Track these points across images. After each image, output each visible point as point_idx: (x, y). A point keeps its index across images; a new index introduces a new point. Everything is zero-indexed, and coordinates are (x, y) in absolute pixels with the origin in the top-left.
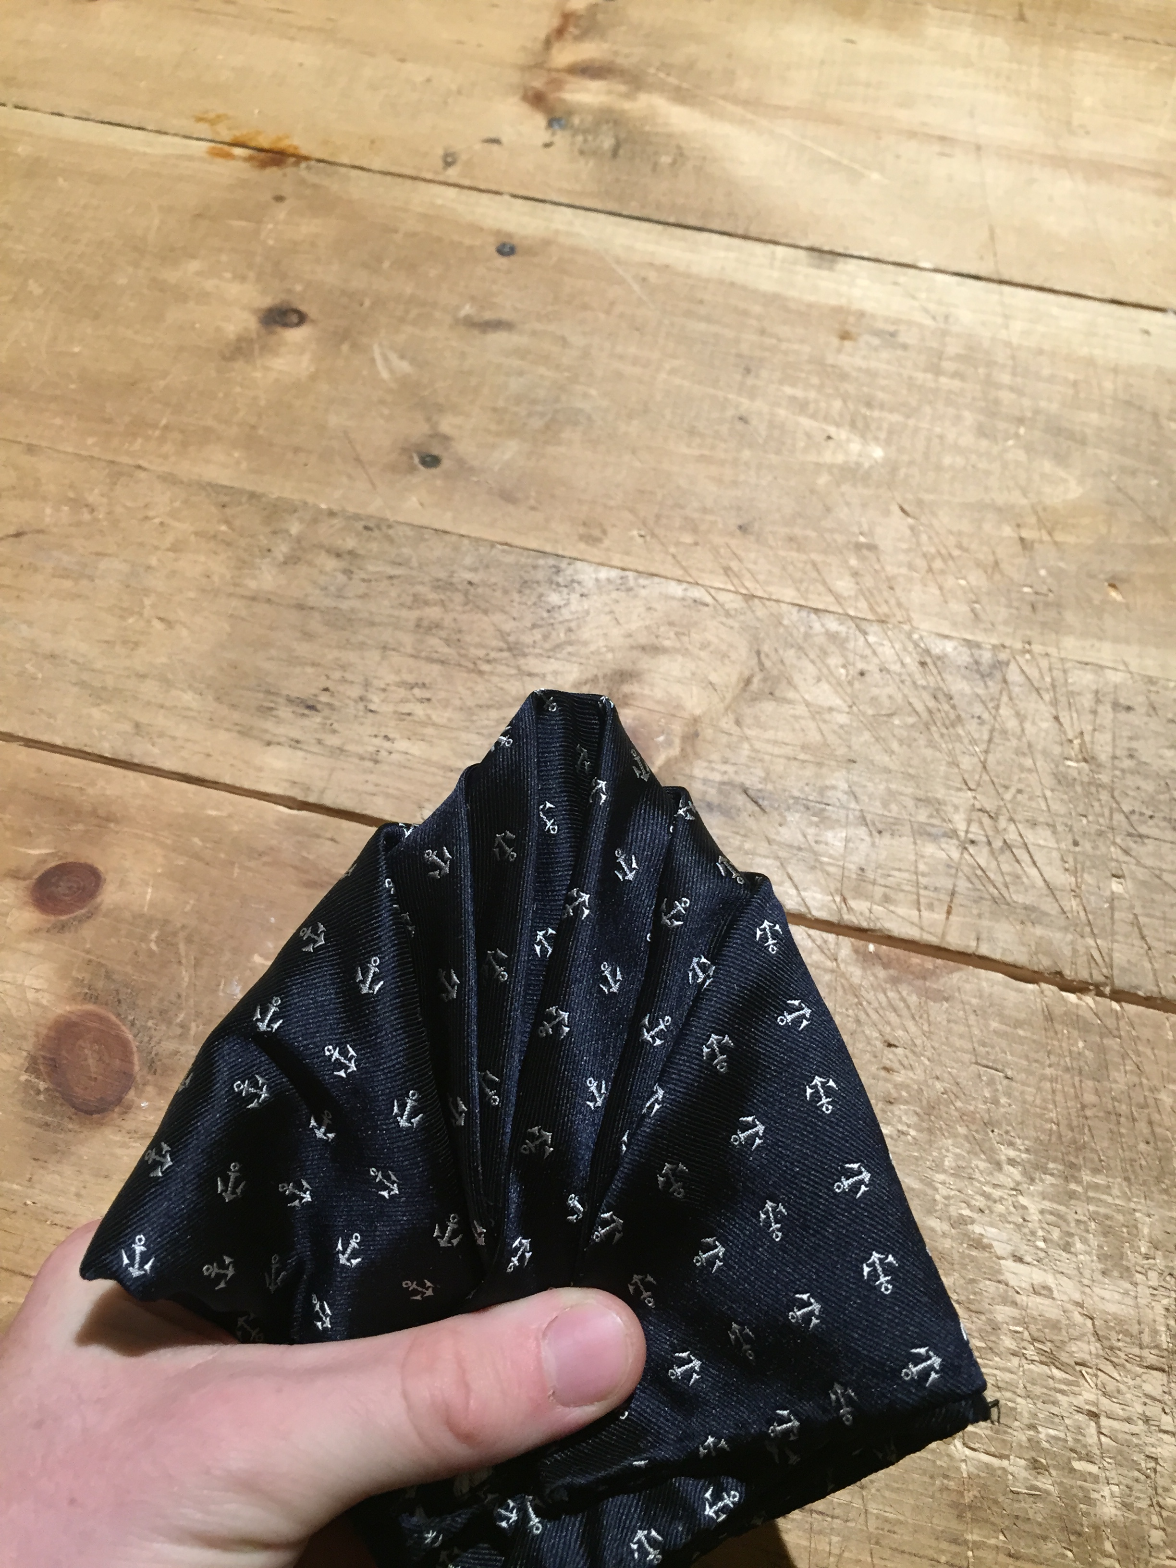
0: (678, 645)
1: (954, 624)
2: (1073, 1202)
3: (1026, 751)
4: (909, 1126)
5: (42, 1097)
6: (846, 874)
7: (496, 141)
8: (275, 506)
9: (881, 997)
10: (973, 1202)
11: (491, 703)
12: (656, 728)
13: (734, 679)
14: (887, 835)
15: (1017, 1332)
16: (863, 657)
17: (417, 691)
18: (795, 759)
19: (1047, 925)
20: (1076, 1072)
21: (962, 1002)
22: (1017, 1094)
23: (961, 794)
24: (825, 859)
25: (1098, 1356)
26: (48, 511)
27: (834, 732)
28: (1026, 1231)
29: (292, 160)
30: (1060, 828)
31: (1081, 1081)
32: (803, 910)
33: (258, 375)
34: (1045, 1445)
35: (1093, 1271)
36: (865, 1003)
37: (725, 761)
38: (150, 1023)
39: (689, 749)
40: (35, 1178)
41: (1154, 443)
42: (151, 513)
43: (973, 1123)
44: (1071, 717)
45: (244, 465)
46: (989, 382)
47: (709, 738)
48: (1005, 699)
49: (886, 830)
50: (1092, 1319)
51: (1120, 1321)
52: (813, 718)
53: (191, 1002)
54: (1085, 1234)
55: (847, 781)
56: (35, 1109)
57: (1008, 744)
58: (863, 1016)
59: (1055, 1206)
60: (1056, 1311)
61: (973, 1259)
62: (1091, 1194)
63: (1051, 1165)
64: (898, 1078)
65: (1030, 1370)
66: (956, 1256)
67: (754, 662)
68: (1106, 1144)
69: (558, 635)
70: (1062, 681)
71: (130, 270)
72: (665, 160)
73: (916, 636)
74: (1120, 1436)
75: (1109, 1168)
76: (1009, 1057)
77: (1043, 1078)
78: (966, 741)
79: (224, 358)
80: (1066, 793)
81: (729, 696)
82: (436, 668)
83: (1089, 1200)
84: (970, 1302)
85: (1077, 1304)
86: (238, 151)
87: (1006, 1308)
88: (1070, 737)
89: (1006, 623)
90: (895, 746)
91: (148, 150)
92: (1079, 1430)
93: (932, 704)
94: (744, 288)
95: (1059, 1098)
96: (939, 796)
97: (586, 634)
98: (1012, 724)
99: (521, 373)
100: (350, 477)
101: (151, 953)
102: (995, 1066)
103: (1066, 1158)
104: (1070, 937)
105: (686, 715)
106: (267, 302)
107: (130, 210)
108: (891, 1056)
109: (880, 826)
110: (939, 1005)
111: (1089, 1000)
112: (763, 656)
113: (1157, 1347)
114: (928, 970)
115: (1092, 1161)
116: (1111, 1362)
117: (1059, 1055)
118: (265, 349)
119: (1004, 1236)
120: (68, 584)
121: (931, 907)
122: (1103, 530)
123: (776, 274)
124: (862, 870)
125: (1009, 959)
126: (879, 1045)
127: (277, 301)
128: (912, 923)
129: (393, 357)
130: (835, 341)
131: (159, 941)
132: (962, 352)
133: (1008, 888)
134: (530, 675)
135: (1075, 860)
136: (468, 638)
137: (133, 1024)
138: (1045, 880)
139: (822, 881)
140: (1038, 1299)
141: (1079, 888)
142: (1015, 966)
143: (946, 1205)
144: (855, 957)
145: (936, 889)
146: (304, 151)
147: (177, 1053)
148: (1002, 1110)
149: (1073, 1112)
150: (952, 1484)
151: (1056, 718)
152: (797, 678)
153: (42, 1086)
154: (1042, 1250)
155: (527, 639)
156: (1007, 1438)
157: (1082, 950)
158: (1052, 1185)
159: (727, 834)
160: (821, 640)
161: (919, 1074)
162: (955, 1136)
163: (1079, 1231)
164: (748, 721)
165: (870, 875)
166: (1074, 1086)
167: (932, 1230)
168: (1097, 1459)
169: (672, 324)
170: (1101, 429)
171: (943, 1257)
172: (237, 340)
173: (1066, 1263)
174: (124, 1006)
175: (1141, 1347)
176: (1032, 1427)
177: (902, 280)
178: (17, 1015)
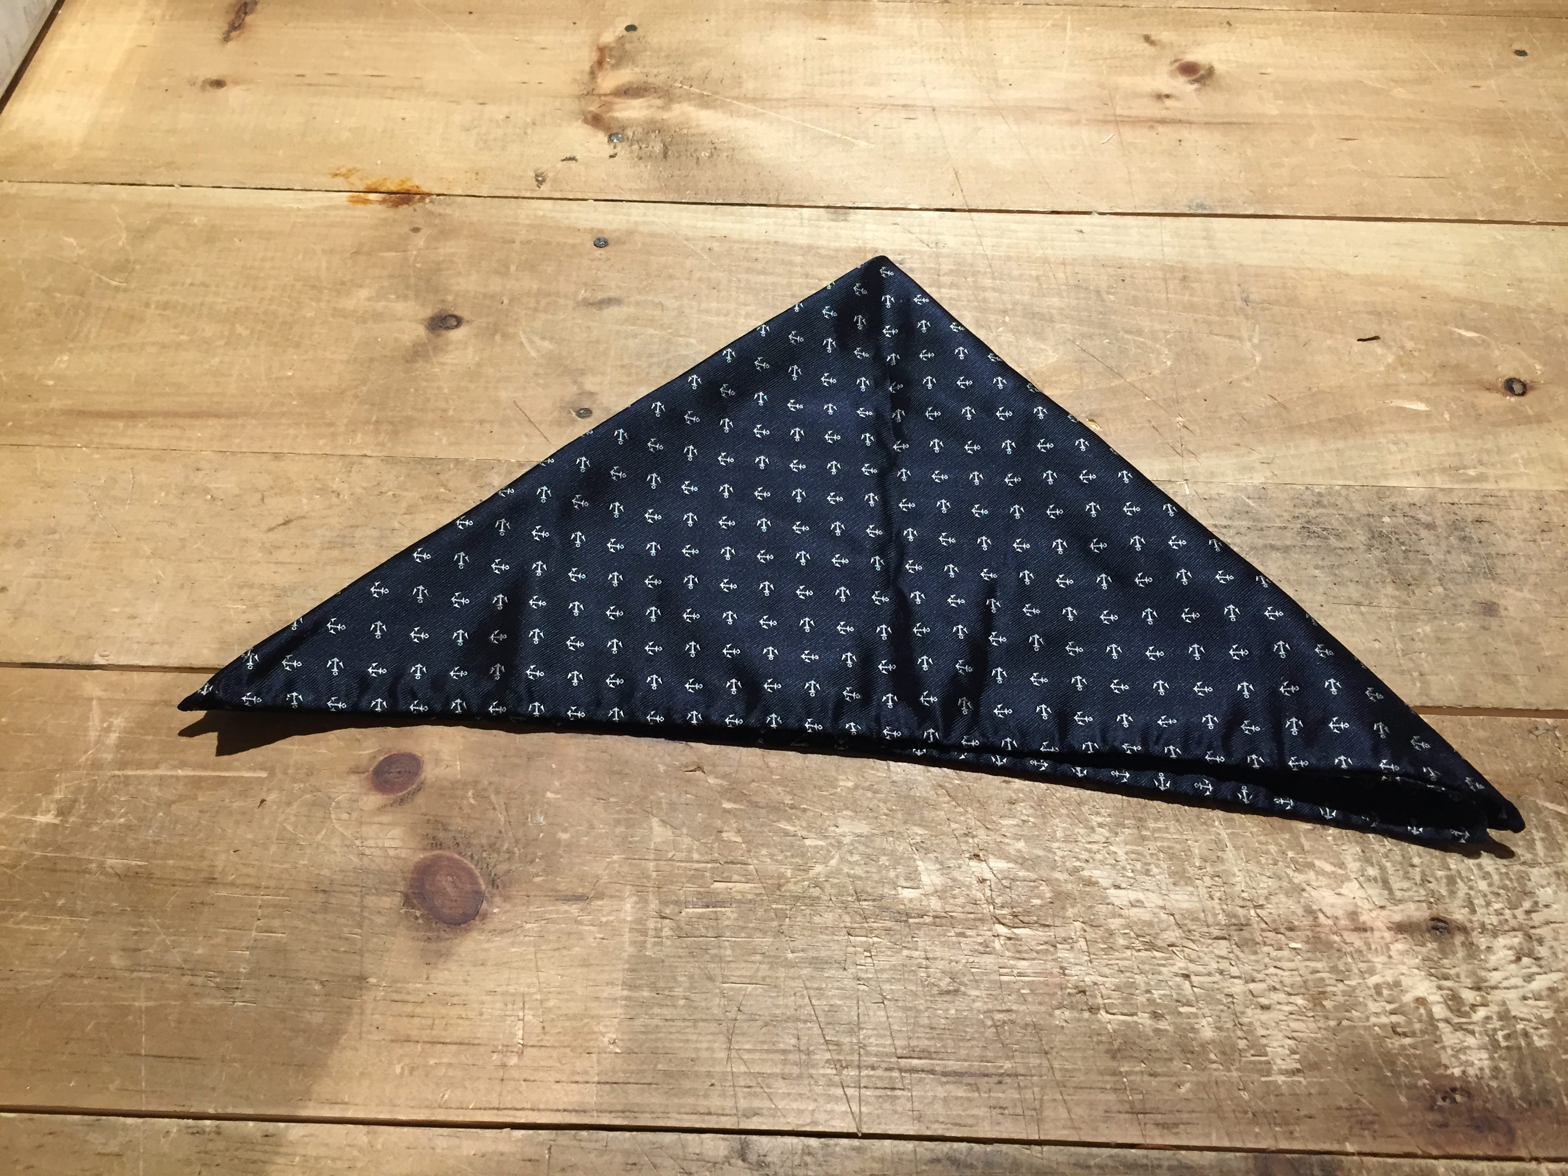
2: (1146, 843)
5: (420, 921)
7: (572, 159)
8: (476, 467)
10: (1081, 857)
15: (1126, 934)
25: (1182, 938)
26: (305, 501)
28: (1119, 867)
29: (418, 197)
33: (437, 370)
34: (1159, 1001)
35: (1167, 884)
38: (485, 855)
40: (432, 976)
41: (1101, 313)
42: (384, 489)
43: (1070, 805)
45: (444, 441)
46: (977, 287)
50: (1172, 915)
51: (1190, 912)
53: (510, 834)
54: (1158, 862)
56: (417, 930)
59: (1135, 848)
60: (1148, 915)
61: (1088, 893)
62: (1156, 835)
63: (1126, 822)
65: (1139, 956)
66: (1076, 893)
71: (314, 304)
72: (704, 154)
74: (1206, 985)
75: (1164, 816)
79: (407, 361)
83: (1155, 839)
84: (1092, 921)
85: (1163, 908)
86: (372, 196)
87: (1116, 920)
91: (301, 206)
92: (1179, 986)
94: (785, 244)
99: (635, 336)
100: (527, 435)
101: (472, 807)
103: (1135, 815)
106: (429, 312)
107: (300, 257)
113: (1218, 924)
115: (1153, 813)
116: (1190, 940)
118: (437, 349)
119: (1105, 874)
120: (336, 553)
122: (1078, 382)
123: (806, 230)
127: (437, 311)
129: (536, 339)
131: (475, 796)
132: (954, 267)
137: (472, 857)
140: (1135, 910)
143: (1063, 862)
146: (425, 189)
147: (509, 871)
150: (1104, 1038)
153: (418, 913)
154: (1132, 878)
158: (1130, 834)
162: (1060, 816)
163: (1153, 861)
167: (1057, 880)
168: (1194, 1003)
169: (739, 281)
170: (1062, 309)
171: (1068, 895)
172: (414, 346)
173: (1149, 883)
174: (462, 846)
175: (1208, 926)
176: (1148, 992)
177: (899, 220)
178: (384, 868)
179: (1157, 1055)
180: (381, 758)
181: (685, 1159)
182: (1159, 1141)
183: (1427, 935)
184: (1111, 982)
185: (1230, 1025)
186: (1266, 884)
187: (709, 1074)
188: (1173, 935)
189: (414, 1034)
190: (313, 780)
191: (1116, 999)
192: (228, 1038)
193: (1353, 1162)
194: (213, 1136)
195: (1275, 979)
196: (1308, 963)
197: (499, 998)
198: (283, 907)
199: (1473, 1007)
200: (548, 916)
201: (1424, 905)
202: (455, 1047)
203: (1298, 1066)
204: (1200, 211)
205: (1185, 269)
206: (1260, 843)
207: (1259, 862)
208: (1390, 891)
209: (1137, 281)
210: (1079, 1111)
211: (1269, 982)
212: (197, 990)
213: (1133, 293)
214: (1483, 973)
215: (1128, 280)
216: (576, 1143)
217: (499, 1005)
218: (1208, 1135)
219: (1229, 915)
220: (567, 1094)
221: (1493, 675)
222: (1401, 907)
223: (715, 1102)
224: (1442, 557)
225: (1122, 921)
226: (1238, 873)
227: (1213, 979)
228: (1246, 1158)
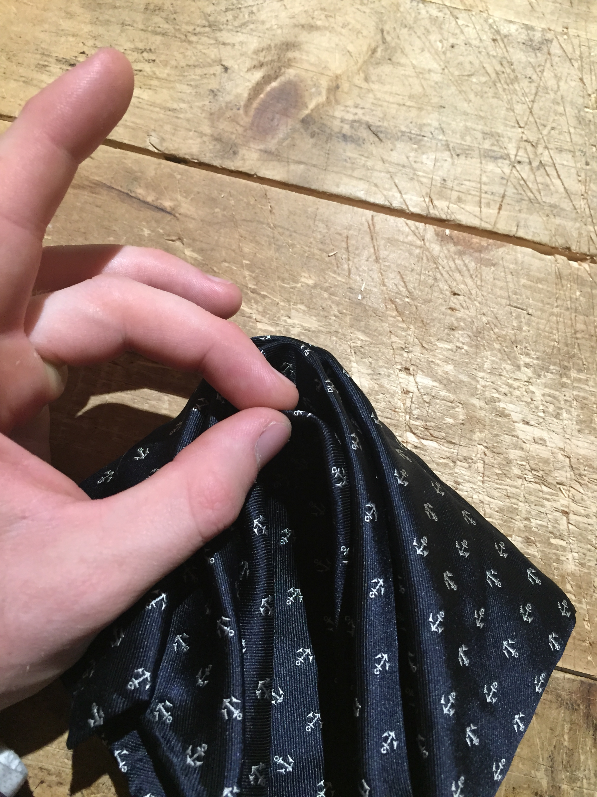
0: (327, 24)
1: (517, 13)
2: (563, 389)
3: (560, 101)
4: (463, 344)
6: (434, 183)
9: (451, 264)
10: (501, 389)
11: (196, 63)
12: (310, 83)
13: (365, 48)
14: (462, 157)
15: (522, 465)
16: (454, 35)
17: (145, 54)
18: (404, 105)
19: (564, 217)
20: (573, 311)
21: (504, 267)
22: (534, 324)
23: (513, 130)
24: (420, 173)
25: (571, 479)
27: (431, 87)
28: (532, 406)
30: (578, 153)
31: (576, 316)
32: (404, 207)
34: (535, 529)
35: (573, 430)
36: (440, 268)
37: (356, 107)
39: (332, 98)
43: (505, 341)
44: (591, 79)
47: (346, 90)
48: (548, 65)
49: (462, 154)
50: (569, 457)
51: (586, 459)
52: (418, 77)
54: (569, 408)
55: (438, 120)
57: (548, 96)
58: (439, 276)
59: (552, 391)
60: (547, 453)
61: (498, 423)
62: (575, 384)
63: (552, 367)
64: (459, 315)
65: (528, 487)
66: (487, 421)
67: (379, 36)
68: (588, 355)
69: (244, 16)
70: (587, 54)
73: (491, 21)
74: (581, 525)
75: (588, 369)
76: (531, 301)
77: (552, 314)
78: (520, 94)
80: (583, 130)
81: (361, 61)
82: (159, 38)
83: (574, 388)
84: (494, 447)
85: (561, 449)
87: (517, 451)
88: (590, 92)
89: (552, 13)
90: (472, 96)
92: (556, 521)
93: (498, 68)
95: (561, 326)
96: (499, 131)
97: (263, 16)
98: (552, 83)
102: (521, 307)
103: (562, 363)
104: (578, 225)
105: (331, 74)
108: (455, 301)
109: (459, 152)
110: (488, 269)
111: (586, 266)
112: (385, 33)
114: (483, 246)
115: (578, 365)
116: (579, 483)
117: (564, 300)
119: (518, 409)
121: (488, 205)
124: (444, 180)
125: (537, 239)
126: (448, 293)
128: (475, 216)
133: (540, 193)
134: (224, 44)
135: (586, 174)
136: (180, 18)
138: (565, 188)
139: (418, 188)
140: (537, 446)
141: (587, 193)
142: (540, 244)
143: (483, 391)
144: (436, 238)
145: (492, 193)
148: (524, 334)
149: (569, 335)
151: (581, 79)
152: (408, 49)
154: (541, 417)
155: (223, 19)
156: (511, 525)
157: (585, 234)
158: (551, 379)
159: (355, 156)
160: (426, 22)
161: (473, 312)
162: (492, 350)
163: (566, 407)
164: (374, 78)
165: (449, 184)
166: (571, 319)
167: (474, 405)
168: (566, 538)
171: (479, 421)
173: (556, 425)
176: (527, 519)
225: (521, 453)
227: (590, 521)
228: (574, 680)
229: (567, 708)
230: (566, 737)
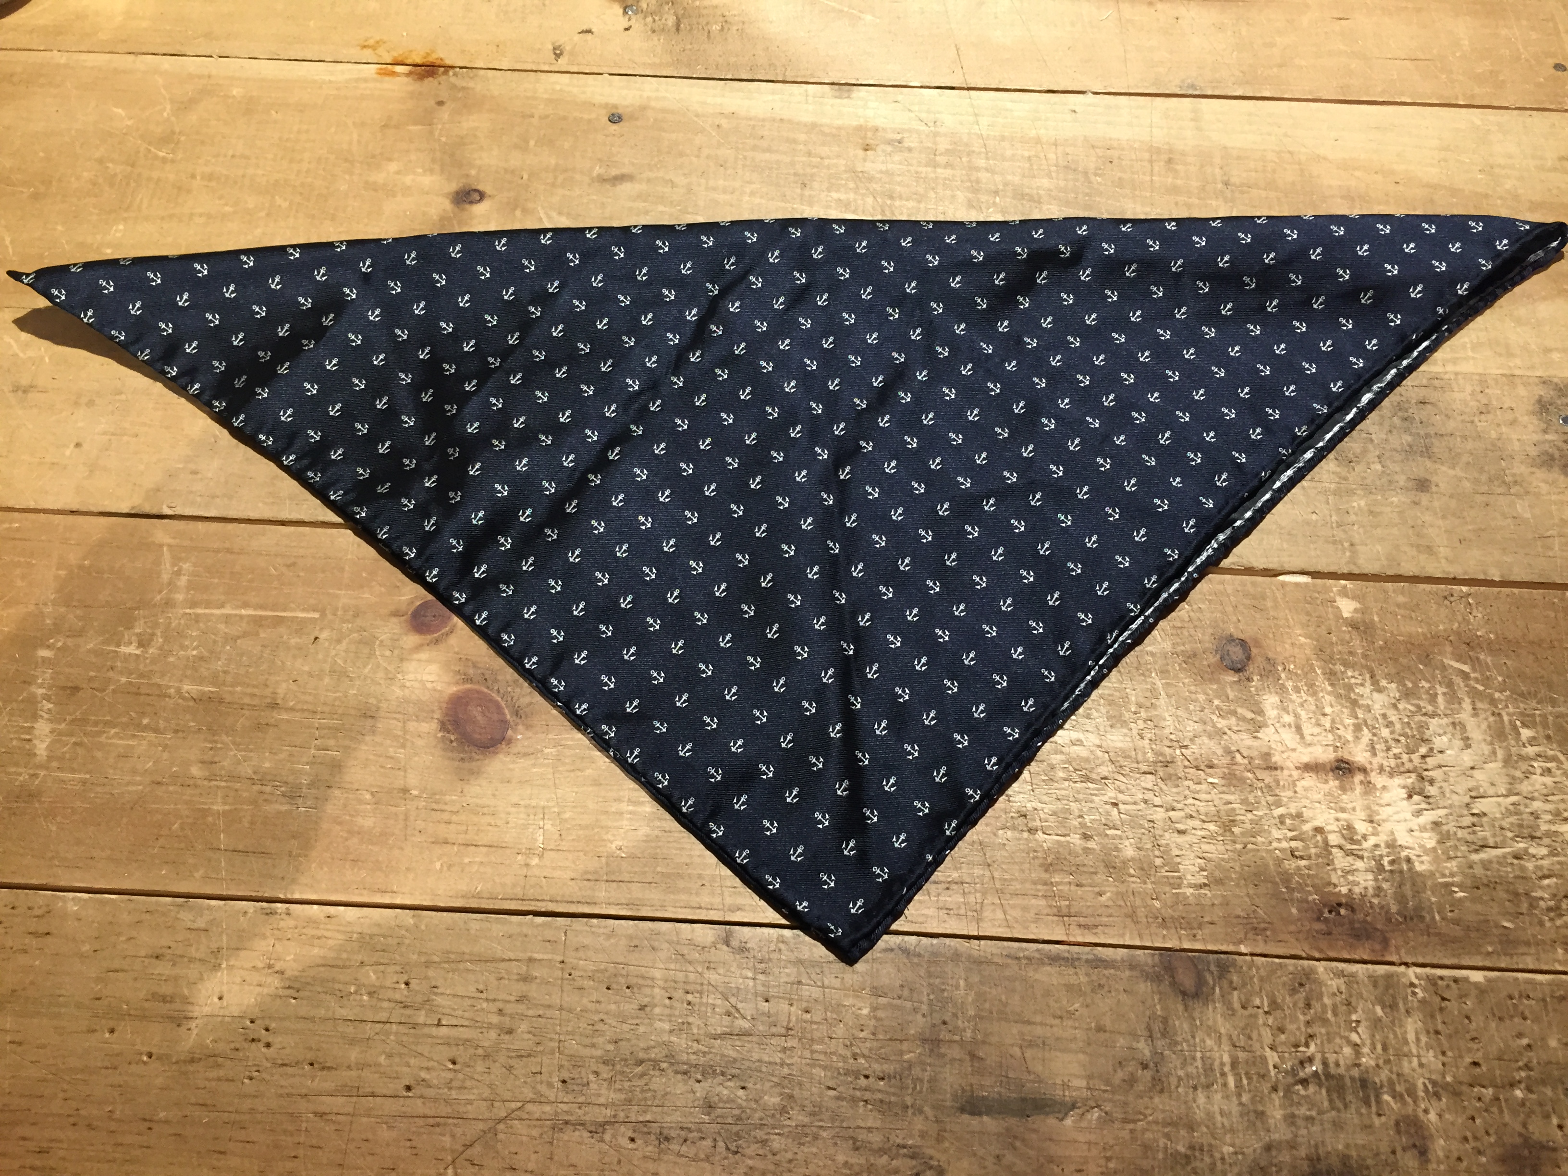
5: (455, 744)
7: (589, 31)
25: (1114, 772)
29: (442, 69)
34: (1089, 824)
38: (509, 689)
40: (464, 790)
41: (1087, 194)
46: (971, 167)
50: (1108, 753)
51: (1123, 751)
56: (452, 752)
65: (1076, 787)
71: (347, 177)
72: (716, 28)
74: (1132, 813)
85: (1100, 746)
86: (399, 69)
91: (333, 78)
92: (1108, 813)
94: (790, 121)
106: (454, 186)
113: (1147, 761)
116: (1121, 774)
123: (811, 108)
127: (461, 185)
130: (861, 153)
132: (950, 147)
137: (498, 692)
140: (1076, 748)
146: (448, 62)
147: (531, 703)
150: (1039, 855)
153: (453, 738)
156: (1067, 825)
168: (1120, 827)
169: (745, 158)
170: (1050, 190)
172: (440, 220)
174: (490, 682)
175: (1138, 763)
176: (1081, 816)
177: (900, 98)
178: (424, 699)
179: (1085, 869)
180: (418, 603)
181: (678, 943)
182: (1080, 939)
183: (1331, 774)
184: (1048, 808)
185: (1149, 846)
186: (1191, 727)
187: (700, 876)
188: (1104, 770)
189: (452, 837)
190: (359, 622)
191: (1052, 822)
192: (294, 837)
193: (1245, 961)
194: (283, 916)
195: (1193, 808)
196: (1222, 796)
197: (522, 809)
198: (337, 730)
199: (1365, 837)
200: (563, 742)
201: (1331, 748)
202: (484, 849)
203: (1206, 881)
204: (1190, 92)
205: (1171, 151)
206: (1190, 692)
207: (1187, 709)
208: (1302, 737)
209: (1124, 163)
210: (1016, 913)
211: (1188, 811)
212: (266, 796)
213: (1119, 174)
214: (1376, 808)
215: (1115, 161)
216: (588, 929)
217: (522, 816)
218: (1122, 935)
219: (1157, 753)
220: (580, 889)
221: (1418, 546)
222: (1310, 749)
223: (705, 899)
224: (1384, 437)
225: (1063, 757)
226: (1168, 718)
227: (1139, 807)
228: (1153, 955)
229: (1152, 981)
230: (1158, 1007)
